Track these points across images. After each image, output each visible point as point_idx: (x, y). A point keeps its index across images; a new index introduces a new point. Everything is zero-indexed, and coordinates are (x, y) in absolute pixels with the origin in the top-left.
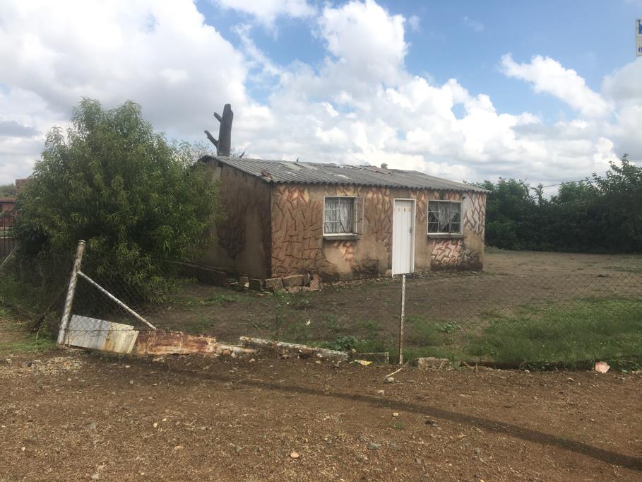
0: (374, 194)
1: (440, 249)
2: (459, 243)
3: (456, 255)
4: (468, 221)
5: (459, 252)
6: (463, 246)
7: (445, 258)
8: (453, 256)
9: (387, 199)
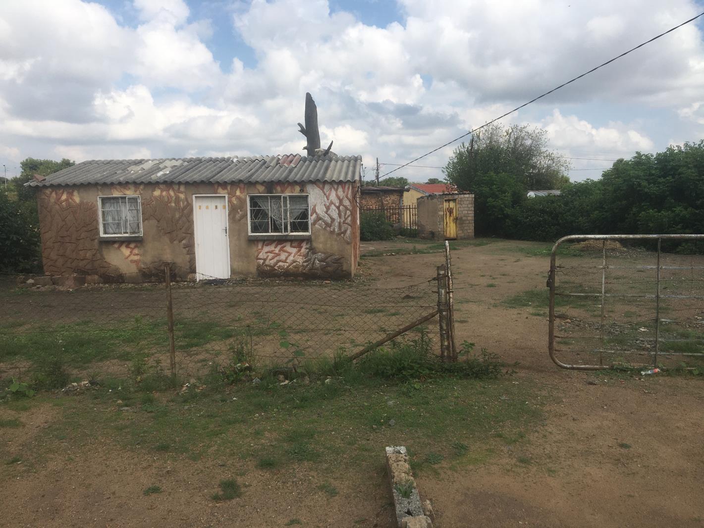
0: (162, 192)
1: (271, 252)
2: (304, 245)
3: (300, 260)
4: (319, 218)
5: (306, 256)
6: (312, 250)
7: (280, 264)
8: (294, 261)
9: (182, 196)
